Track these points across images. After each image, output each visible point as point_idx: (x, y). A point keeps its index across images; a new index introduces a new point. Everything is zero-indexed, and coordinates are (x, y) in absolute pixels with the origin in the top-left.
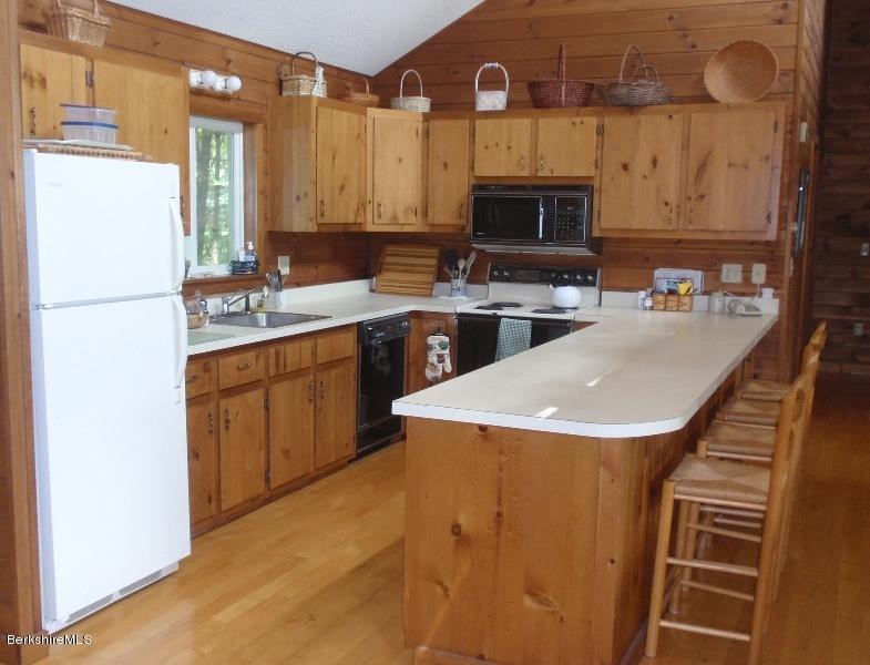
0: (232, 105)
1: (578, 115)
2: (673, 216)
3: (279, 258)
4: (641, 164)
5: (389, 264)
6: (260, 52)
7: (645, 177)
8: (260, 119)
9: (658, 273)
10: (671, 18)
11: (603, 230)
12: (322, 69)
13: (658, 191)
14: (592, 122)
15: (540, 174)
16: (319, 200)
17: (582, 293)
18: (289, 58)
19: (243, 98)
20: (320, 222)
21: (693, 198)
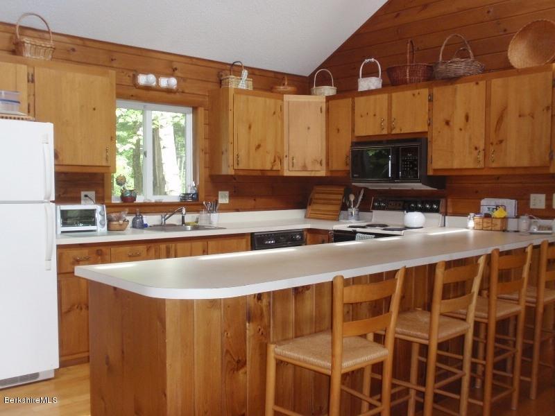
0: (178, 96)
1: (417, 89)
2: (481, 157)
3: (220, 192)
4: (458, 120)
5: (316, 199)
6: (205, 64)
7: (461, 130)
8: (201, 105)
9: (484, 202)
10: (489, 12)
11: (435, 170)
12: (246, 71)
13: (470, 139)
14: (425, 92)
15: (394, 132)
16: (236, 153)
17: (426, 217)
18: (229, 66)
19: (187, 91)
20: (236, 168)
21: (495, 143)
